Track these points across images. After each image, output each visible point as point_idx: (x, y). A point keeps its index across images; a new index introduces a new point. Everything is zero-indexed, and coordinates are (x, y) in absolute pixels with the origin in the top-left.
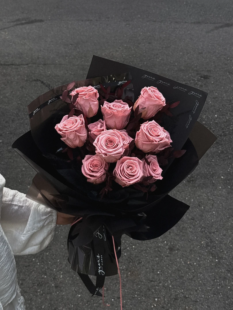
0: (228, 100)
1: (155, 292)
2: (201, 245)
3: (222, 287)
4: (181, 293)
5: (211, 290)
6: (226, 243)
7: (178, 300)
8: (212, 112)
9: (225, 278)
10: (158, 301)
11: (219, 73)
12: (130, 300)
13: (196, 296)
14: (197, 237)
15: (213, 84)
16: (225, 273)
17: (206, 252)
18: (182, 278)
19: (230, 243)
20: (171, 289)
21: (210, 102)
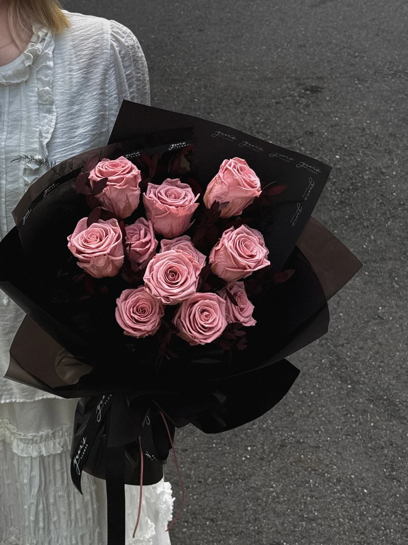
0: (360, 129)
1: (246, 438)
2: (322, 365)
3: (360, 424)
4: (291, 436)
5: (341, 429)
6: (364, 360)
7: (287, 446)
8: (331, 151)
9: (365, 411)
10: (252, 450)
11: (339, 82)
12: (204, 452)
13: (318, 439)
14: (314, 354)
15: (329, 101)
16: (364, 403)
17: (330, 374)
18: (291, 415)
19: (370, 359)
20: (273, 432)
21: (326, 134)
